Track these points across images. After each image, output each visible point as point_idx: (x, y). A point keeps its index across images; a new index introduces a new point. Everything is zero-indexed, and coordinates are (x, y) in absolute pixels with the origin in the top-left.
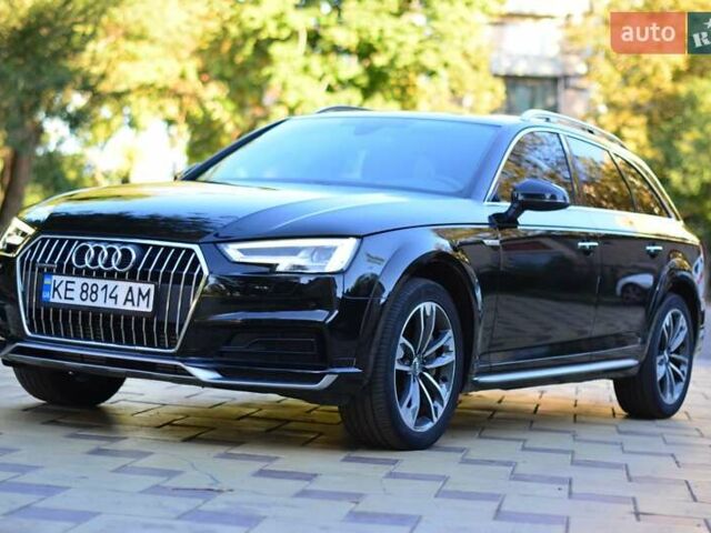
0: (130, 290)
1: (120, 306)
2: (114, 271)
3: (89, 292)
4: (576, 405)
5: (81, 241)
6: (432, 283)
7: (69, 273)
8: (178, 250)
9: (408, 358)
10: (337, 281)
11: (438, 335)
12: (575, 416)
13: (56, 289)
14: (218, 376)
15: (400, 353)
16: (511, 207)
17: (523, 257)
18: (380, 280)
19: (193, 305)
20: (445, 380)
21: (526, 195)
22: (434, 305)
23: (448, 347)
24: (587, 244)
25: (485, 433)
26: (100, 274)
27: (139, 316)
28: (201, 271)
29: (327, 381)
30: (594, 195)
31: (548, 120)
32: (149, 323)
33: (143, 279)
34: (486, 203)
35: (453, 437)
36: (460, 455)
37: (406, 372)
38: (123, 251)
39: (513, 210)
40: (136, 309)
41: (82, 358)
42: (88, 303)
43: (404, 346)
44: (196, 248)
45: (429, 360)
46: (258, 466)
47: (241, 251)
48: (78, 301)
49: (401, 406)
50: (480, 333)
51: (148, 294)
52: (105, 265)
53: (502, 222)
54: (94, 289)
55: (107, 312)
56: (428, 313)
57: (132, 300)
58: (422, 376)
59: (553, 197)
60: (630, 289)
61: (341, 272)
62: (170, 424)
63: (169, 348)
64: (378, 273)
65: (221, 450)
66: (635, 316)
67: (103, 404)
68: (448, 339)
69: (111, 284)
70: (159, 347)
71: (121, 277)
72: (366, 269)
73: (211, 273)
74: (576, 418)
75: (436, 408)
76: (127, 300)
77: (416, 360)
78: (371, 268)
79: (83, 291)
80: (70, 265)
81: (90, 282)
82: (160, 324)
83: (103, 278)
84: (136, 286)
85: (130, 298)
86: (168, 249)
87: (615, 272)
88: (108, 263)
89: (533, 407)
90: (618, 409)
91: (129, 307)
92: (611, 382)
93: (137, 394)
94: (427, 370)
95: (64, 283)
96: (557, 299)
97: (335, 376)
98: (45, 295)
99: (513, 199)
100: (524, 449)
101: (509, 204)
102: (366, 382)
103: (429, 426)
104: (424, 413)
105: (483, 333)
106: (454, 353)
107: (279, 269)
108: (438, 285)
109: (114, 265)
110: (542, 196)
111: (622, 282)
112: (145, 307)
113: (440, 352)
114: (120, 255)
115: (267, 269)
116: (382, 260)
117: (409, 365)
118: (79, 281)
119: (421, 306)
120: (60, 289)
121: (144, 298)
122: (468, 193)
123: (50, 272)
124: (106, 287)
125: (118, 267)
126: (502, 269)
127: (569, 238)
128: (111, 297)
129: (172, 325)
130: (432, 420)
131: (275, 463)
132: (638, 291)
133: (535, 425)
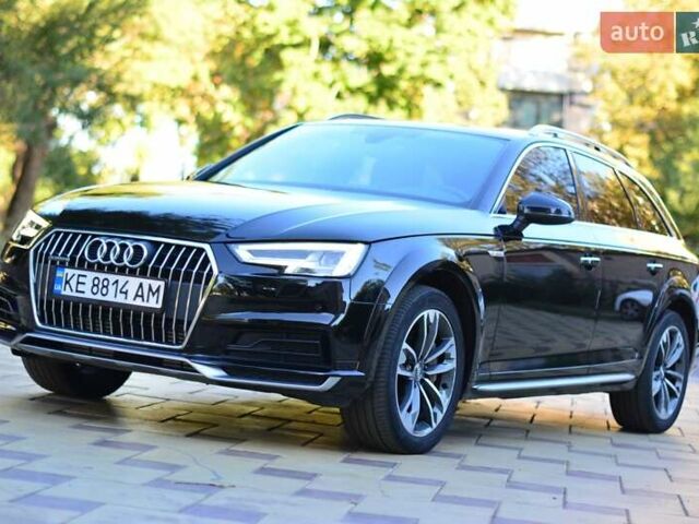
0: (141, 285)
1: (130, 301)
2: (125, 266)
3: (100, 286)
4: (571, 417)
5: (94, 236)
6: (436, 291)
7: (81, 267)
8: (190, 249)
9: (410, 363)
10: (344, 285)
11: (440, 343)
12: (570, 427)
13: (67, 282)
14: (223, 373)
15: (402, 359)
16: (516, 220)
17: (525, 269)
18: (386, 286)
19: (202, 303)
20: (445, 387)
21: (532, 209)
22: (438, 313)
23: (449, 354)
24: (590, 259)
25: (482, 440)
26: (111, 269)
27: (148, 312)
28: (211, 270)
29: (330, 383)
30: (597, 211)
31: (555, 135)
32: (158, 319)
33: (154, 275)
34: (492, 215)
35: (451, 443)
36: (458, 461)
37: (407, 377)
38: (136, 247)
39: (518, 223)
40: (145, 304)
41: (90, 351)
42: (99, 297)
43: (406, 351)
44: (207, 247)
45: (430, 366)
46: (260, 463)
47: (250, 251)
48: (88, 295)
49: (401, 410)
50: (481, 342)
51: (158, 290)
52: (117, 261)
53: (507, 234)
54: (105, 283)
55: (117, 307)
56: (432, 321)
57: (142, 296)
58: (422, 381)
59: (558, 211)
60: (629, 305)
61: (348, 277)
62: (173, 418)
63: (178, 344)
64: (385, 280)
65: (224, 446)
66: (634, 332)
67: (108, 397)
68: (450, 347)
69: (122, 279)
70: (167, 343)
71: (132, 273)
72: (372, 275)
73: (220, 272)
74: (571, 429)
75: (435, 414)
76: (137, 295)
77: (417, 366)
78: (377, 274)
79: (94, 285)
80: (82, 259)
81: (102, 276)
82: (169, 321)
83: (115, 274)
84: (146, 282)
85: (140, 293)
86: (179, 247)
87: (615, 288)
88: (120, 259)
89: (529, 417)
90: (613, 422)
91: (138, 302)
92: (607, 396)
93: (141, 389)
94: (427, 376)
95: (76, 277)
96: (556, 312)
97: (338, 379)
98: (57, 288)
99: (519, 212)
100: (519, 457)
101: (515, 217)
102: (368, 386)
103: (428, 431)
104: (424, 418)
105: (484, 344)
106: (455, 361)
107: (287, 271)
108: (443, 294)
109: (126, 261)
110: (548, 210)
111: (621, 298)
112: (154, 303)
113: (441, 359)
114: (132, 251)
115: (276, 271)
116: (389, 267)
117: (412, 370)
118: (91, 275)
119: (425, 313)
120: (71, 282)
121: (153, 294)
122: (475, 204)
123: (63, 264)
124: (117, 282)
125: (130, 263)
126: (505, 280)
127: (571, 252)
128: (121, 292)
129: (180, 322)
130: (431, 425)
131: (277, 461)
132: (636, 307)
133: (530, 435)
